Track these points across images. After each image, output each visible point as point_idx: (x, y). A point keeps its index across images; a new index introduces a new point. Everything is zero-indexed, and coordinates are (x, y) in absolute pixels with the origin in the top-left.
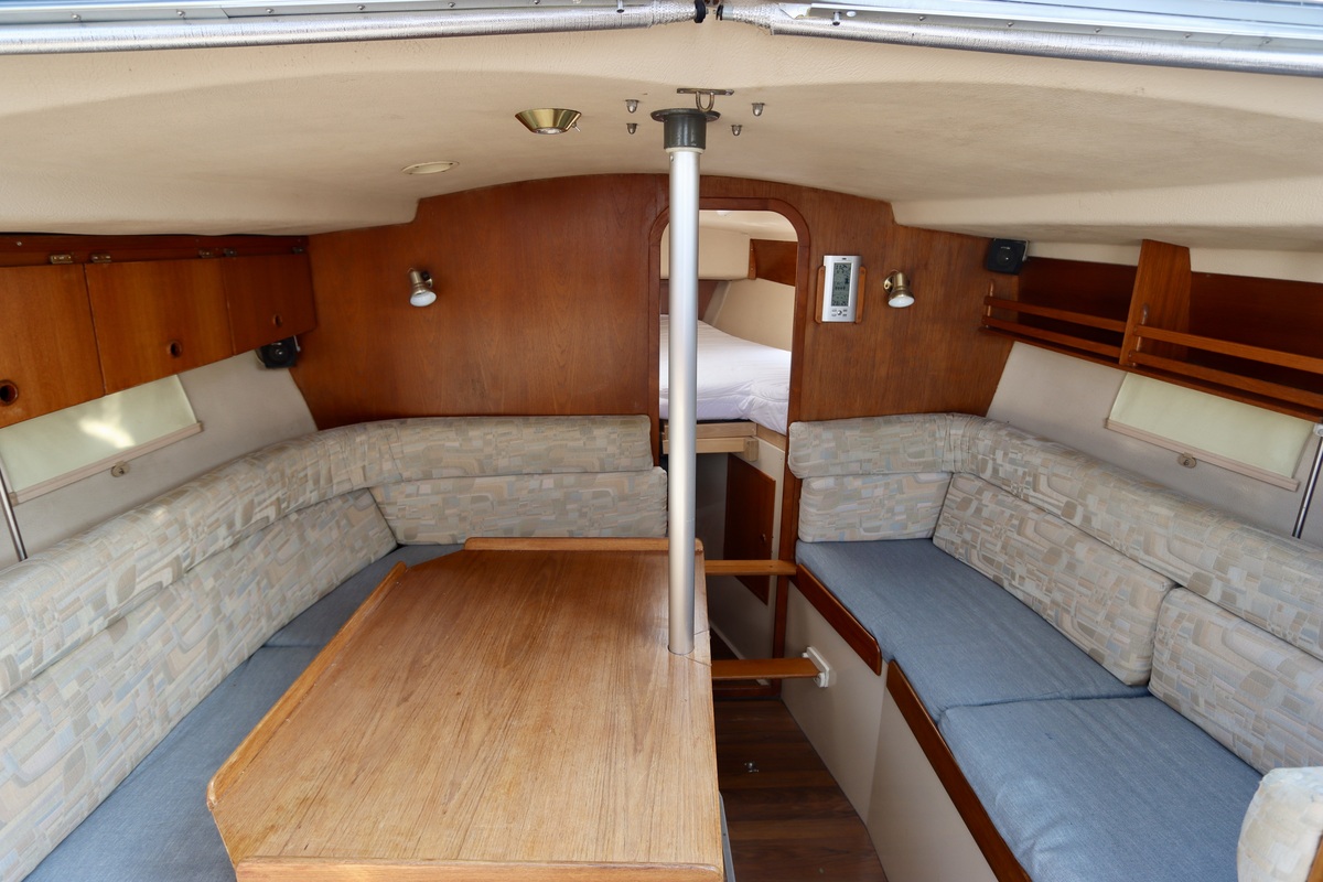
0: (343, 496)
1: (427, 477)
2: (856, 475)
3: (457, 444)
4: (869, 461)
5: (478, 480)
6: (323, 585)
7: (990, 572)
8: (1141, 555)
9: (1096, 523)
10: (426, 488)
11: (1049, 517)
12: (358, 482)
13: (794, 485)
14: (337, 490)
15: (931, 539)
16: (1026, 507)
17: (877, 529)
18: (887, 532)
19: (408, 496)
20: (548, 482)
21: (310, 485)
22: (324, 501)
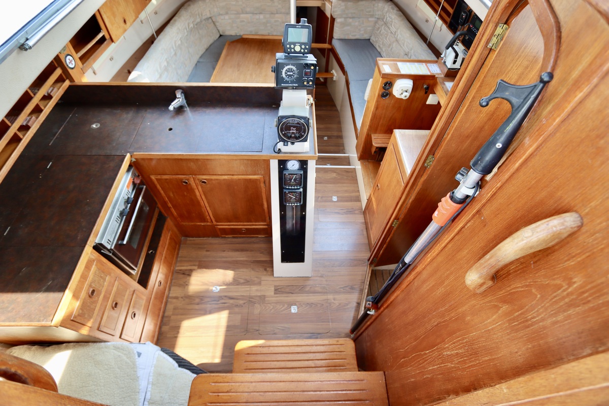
0: (204, 20)
1: (227, 13)
2: (350, 18)
3: (234, 3)
4: (354, 13)
5: (242, 16)
6: (206, 46)
7: (379, 50)
8: (402, 46)
9: (398, 38)
10: (227, 17)
11: (392, 35)
12: (209, 15)
13: (333, 20)
14: (204, 18)
15: (369, 39)
16: (389, 31)
17: (355, 36)
18: (358, 37)
19: (222, 20)
20: (262, 16)
21: (198, 16)
22: (201, 21)
